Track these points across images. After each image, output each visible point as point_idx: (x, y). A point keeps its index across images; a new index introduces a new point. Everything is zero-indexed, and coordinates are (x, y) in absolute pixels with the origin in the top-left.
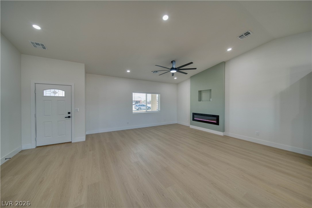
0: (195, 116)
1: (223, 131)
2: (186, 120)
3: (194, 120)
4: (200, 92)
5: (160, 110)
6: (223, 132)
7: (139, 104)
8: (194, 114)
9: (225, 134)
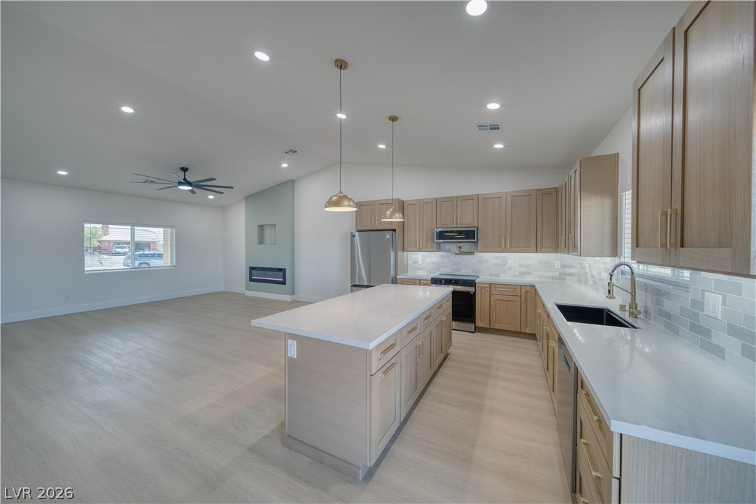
0: (254, 272)
1: (293, 293)
2: (239, 282)
3: (251, 280)
4: (261, 228)
5: (175, 264)
6: (291, 295)
7: (141, 252)
8: (252, 269)
9: (295, 297)
